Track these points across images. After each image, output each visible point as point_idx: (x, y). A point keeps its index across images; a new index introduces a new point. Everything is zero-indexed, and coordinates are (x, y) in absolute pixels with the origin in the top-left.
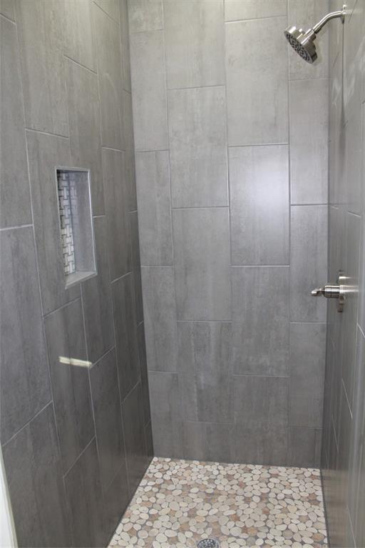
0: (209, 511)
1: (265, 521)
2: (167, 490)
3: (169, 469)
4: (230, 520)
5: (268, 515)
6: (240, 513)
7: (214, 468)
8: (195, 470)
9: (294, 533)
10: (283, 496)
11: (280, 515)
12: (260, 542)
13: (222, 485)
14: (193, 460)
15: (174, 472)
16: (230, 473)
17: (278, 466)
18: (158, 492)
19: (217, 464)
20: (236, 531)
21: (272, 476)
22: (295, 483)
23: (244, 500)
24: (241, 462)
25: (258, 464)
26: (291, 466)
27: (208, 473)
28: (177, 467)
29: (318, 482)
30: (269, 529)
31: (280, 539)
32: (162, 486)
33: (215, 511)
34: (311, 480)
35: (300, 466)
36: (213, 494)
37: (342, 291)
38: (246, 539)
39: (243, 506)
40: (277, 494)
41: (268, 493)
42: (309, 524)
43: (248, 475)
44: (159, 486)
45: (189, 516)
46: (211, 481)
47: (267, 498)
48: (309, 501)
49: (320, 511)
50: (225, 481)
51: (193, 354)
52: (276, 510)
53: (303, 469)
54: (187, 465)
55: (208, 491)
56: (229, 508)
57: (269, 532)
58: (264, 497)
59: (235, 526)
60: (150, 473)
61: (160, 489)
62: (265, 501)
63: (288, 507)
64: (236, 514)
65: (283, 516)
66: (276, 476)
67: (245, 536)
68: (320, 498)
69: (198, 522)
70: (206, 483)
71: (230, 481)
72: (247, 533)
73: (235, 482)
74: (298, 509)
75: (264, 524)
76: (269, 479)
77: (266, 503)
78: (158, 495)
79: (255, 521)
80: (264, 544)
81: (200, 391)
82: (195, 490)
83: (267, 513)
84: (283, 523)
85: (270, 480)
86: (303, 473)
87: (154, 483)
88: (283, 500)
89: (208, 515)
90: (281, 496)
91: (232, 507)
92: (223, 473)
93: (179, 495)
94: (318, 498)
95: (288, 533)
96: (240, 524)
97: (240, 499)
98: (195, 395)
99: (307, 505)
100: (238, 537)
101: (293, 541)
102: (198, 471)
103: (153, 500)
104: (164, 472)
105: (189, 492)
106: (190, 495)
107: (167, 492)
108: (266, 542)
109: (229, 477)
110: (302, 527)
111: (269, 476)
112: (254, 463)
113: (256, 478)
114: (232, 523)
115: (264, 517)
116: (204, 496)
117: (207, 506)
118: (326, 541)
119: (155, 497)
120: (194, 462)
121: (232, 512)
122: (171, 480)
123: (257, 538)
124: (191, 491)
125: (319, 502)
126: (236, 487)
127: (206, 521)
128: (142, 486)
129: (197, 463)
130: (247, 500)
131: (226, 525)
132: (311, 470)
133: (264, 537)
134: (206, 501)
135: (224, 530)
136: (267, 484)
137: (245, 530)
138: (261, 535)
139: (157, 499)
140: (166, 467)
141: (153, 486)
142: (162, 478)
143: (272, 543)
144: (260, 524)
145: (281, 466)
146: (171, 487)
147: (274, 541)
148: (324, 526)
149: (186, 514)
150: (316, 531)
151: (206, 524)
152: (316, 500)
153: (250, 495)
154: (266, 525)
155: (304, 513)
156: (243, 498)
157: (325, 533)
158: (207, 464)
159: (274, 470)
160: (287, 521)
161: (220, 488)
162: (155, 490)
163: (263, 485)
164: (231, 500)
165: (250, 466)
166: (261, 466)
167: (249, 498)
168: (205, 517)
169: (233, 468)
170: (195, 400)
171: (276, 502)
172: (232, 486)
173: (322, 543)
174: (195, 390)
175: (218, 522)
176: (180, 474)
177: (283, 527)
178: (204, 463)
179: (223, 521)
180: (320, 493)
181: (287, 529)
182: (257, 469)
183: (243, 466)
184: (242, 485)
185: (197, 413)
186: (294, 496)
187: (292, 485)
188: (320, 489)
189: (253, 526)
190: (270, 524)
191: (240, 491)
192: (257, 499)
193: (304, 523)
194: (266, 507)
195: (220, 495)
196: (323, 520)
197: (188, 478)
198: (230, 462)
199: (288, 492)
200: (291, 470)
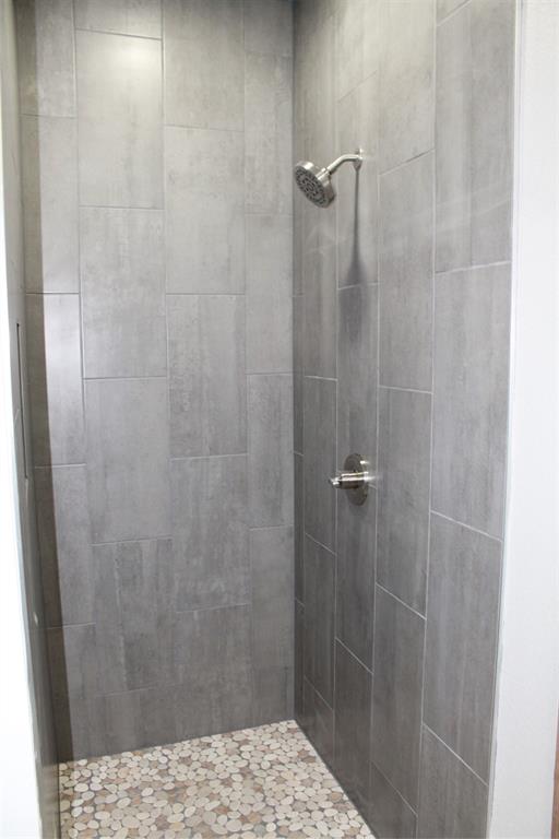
0: (183, 812)
1: (264, 801)
2: (105, 804)
3: (92, 775)
4: (218, 816)
5: (263, 792)
6: (227, 802)
7: (157, 754)
8: (131, 764)
9: (305, 802)
10: (269, 764)
11: (276, 788)
12: (271, 827)
13: (182, 774)
14: (121, 752)
15: (103, 776)
16: (183, 755)
17: (241, 729)
18: (95, 811)
19: (160, 748)
20: (234, 826)
21: (241, 743)
22: (274, 745)
23: (222, 784)
24: (190, 738)
25: (216, 733)
26: (258, 725)
27: (153, 764)
28: (103, 769)
29: (301, 735)
30: (274, 807)
31: (293, 815)
32: (96, 801)
33: (191, 811)
34: (290, 735)
35: (269, 722)
36: (175, 789)
37: (366, 479)
38: (252, 830)
39: (225, 792)
40: (259, 764)
41: (248, 766)
42: (317, 786)
43: (208, 751)
44: (91, 802)
45: (160, 829)
46: (164, 773)
47: (250, 772)
48: (302, 760)
49: (321, 767)
50: (182, 768)
51: (117, 592)
52: (269, 783)
53: (274, 725)
54: (116, 762)
55: (166, 788)
56: (207, 800)
57: (275, 812)
58: (245, 773)
59: (229, 819)
60: (66, 788)
61: (95, 806)
62: (249, 777)
63: (282, 774)
64: (221, 805)
65: (282, 787)
66: (246, 742)
67: (248, 827)
68: (313, 753)
69: (177, 832)
70: (158, 778)
71: (189, 765)
72: (249, 822)
73: (196, 765)
74: (295, 774)
75: (264, 805)
76: (238, 748)
77: (253, 779)
78: (98, 816)
79: (252, 805)
80: (279, 827)
81: (129, 645)
82: (147, 792)
83: (260, 789)
84: (287, 795)
85: (242, 749)
86: (277, 730)
87: (81, 802)
88: (271, 768)
89: (185, 818)
90: (266, 765)
91: (211, 797)
92: (174, 757)
93: (129, 806)
94: (311, 754)
95: (298, 805)
96: (234, 815)
97: (215, 784)
98: (123, 652)
99: (302, 765)
100: (241, 832)
101: (310, 812)
102: (136, 766)
103: (93, 825)
104: (89, 781)
105: (142, 797)
106: (144, 800)
107: (107, 807)
108: (279, 824)
109: (186, 761)
110: (311, 792)
111: (237, 745)
112: (209, 735)
113: (221, 751)
114: (223, 818)
115: (259, 796)
116: (164, 794)
117: (177, 807)
118: (345, 798)
119: (94, 819)
120: (124, 754)
121: (216, 804)
122: (104, 789)
123: (265, 824)
124: (143, 794)
125: (315, 757)
126: (202, 772)
127: (186, 827)
128: (66, 811)
129: (129, 754)
130: (227, 783)
131: (216, 822)
132: (284, 723)
133: (273, 819)
134: (172, 801)
135: (217, 829)
136: (240, 755)
137: (244, 819)
138: (269, 818)
139: (99, 821)
140: (87, 774)
141: (83, 806)
142: (90, 790)
143: (287, 823)
144: (260, 807)
145: (245, 728)
146: (110, 799)
147: (288, 819)
148: (335, 783)
149: (154, 828)
150: (329, 792)
151: (190, 830)
152: (309, 757)
153: (227, 775)
154: (267, 805)
155: (305, 776)
156: (219, 782)
157: (340, 790)
158: (145, 753)
159: (239, 735)
160: (289, 791)
161: (181, 778)
162: (89, 809)
163: (236, 757)
164: (205, 789)
165: (206, 739)
166: (219, 736)
167: (227, 779)
168: (183, 821)
169: (185, 748)
170: (122, 660)
171: (265, 774)
172: (195, 771)
173: (344, 802)
174: (122, 644)
175: (203, 823)
176: (113, 777)
177: (290, 800)
178: (139, 752)
179: (210, 818)
180: (309, 747)
181: (295, 800)
182: (217, 740)
183: (196, 742)
184: (209, 766)
185: (125, 679)
186: (281, 759)
187: (271, 748)
188: (307, 742)
189: (252, 812)
190: (272, 802)
191: (211, 774)
192: (237, 778)
193: (311, 787)
194: (255, 783)
195: (186, 787)
196: (331, 776)
197: (129, 778)
198: (176, 742)
199: (270, 757)
200: (260, 729)
